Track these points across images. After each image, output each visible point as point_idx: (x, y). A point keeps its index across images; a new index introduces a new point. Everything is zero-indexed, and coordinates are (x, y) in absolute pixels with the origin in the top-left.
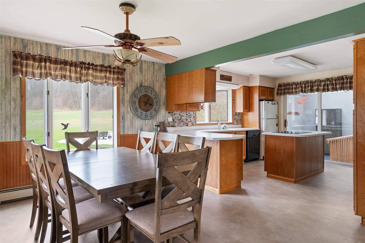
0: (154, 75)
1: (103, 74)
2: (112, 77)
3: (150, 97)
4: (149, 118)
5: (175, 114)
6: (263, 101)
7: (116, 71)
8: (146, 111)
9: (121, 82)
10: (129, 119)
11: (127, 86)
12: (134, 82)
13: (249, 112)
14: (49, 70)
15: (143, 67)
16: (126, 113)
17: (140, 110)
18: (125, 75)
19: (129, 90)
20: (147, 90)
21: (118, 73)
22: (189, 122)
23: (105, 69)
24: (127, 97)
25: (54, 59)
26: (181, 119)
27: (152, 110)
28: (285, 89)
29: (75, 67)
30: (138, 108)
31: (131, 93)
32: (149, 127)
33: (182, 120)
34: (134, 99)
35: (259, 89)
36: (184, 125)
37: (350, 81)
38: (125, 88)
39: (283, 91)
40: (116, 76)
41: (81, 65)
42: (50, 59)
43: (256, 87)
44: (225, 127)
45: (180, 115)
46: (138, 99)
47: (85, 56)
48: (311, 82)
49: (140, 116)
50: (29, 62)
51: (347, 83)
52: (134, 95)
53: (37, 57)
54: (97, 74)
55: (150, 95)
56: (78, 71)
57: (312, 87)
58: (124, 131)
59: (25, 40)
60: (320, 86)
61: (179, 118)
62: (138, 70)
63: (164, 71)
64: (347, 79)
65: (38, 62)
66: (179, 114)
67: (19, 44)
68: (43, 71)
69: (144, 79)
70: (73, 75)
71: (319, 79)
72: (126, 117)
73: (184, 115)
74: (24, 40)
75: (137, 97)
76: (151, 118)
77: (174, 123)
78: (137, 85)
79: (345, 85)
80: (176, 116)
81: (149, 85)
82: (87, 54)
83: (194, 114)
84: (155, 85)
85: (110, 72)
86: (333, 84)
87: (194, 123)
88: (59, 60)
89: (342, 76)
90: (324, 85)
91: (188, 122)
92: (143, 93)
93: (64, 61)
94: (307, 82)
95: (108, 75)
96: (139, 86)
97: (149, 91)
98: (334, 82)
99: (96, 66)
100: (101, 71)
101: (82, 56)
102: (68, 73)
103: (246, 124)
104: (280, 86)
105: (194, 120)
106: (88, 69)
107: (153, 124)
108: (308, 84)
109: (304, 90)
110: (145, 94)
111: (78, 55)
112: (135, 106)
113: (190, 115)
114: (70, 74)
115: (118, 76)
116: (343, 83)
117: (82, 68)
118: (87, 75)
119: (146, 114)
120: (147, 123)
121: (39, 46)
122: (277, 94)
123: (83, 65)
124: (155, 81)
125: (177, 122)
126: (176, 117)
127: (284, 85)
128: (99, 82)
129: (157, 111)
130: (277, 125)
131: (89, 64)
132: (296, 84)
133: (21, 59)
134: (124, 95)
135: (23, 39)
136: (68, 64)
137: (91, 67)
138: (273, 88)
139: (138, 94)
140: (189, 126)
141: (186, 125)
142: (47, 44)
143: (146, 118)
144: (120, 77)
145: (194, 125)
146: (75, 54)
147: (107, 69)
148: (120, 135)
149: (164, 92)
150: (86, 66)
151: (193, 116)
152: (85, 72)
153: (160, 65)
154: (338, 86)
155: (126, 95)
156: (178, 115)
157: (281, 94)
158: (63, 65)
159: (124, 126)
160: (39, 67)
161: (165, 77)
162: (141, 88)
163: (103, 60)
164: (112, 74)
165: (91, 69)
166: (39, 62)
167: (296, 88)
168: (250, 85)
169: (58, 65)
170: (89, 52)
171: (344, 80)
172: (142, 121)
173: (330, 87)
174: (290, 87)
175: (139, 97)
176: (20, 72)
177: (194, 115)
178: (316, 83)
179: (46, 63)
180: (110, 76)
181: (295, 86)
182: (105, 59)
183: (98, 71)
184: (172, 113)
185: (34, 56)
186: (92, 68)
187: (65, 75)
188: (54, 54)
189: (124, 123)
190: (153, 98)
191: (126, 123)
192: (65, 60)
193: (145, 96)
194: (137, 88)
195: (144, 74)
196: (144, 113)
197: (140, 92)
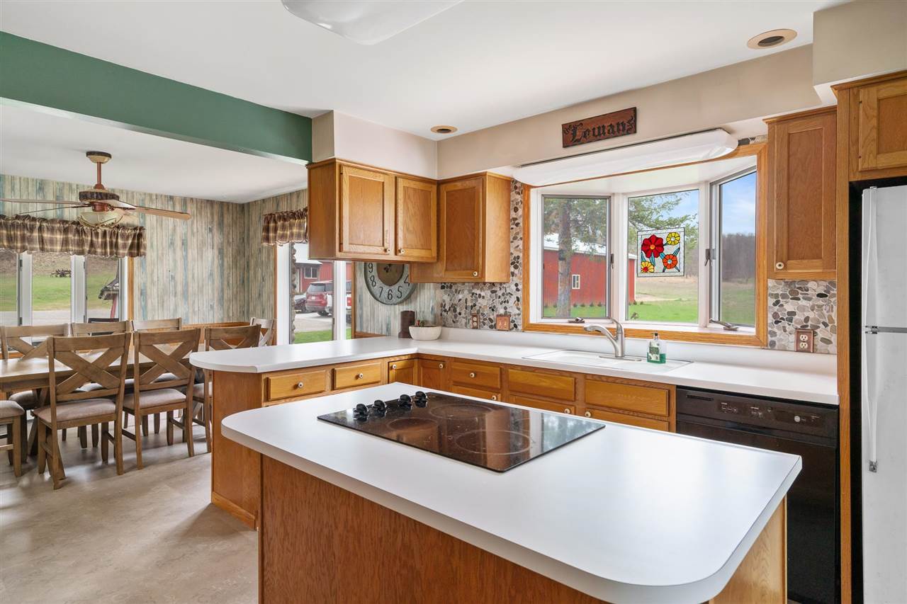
4: (395, 300)
5: (457, 292)
8: (390, 285)
16: (364, 289)
17: (379, 283)
22: (501, 315)
26: (475, 305)
30: (376, 279)
33: (477, 308)
36: (484, 324)
44: (653, 350)
45: (473, 294)
49: (378, 294)
61: (470, 304)
66: (469, 292)
72: (364, 297)
73: (483, 294)
76: (400, 300)
77: (456, 317)
80: (460, 296)
83: (518, 290)
87: (519, 322)
91: (498, 316)
105: (518, 312)
112: (371, 275)
113: (503, 294)
119: (390, 292)
120: (397, 312)
125: (463, 315)
126: (460, 300)
140: (498, 328)
141: (491, 327)
143: (390, 300)
145: (520, 328)
151: (513, 299)
156: (466, 293)
159: (361, 316)
172: (388, 307)
177: (520, 294)
184: (451, 287)
191: (365, 309)
196: (386, 289)
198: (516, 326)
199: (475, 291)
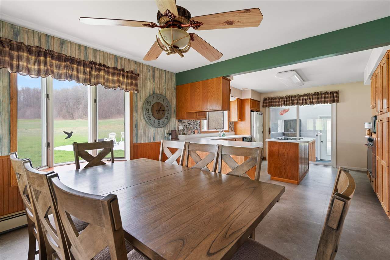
0: (166, 84)
1: (116, 78)
2: (125, 82)
3: (162, 105)
4: (161, 126)
5: (184, 123)
6: (254, 112)
7: (130, 75)
8: (159, 119)
9: (135, 88)
10: (142, 128)
11: (140, 93)
12: (147, 89)
13: (241, 121)
14: (50, 67)
15: (156, 74)
16: (139, 121)
17: (153, 118)
18: (139, 81)
19: (142, 97)
20: (159, 97)
21: (132, 78)
23: (118, 72)
24: (140, 104)
25: (57, 54)
26: (189, 127)
27: (164, 119)
28: (269, 102)
29: (83, 67)
30: (151, 116)
31: (144, 100)
32: (161, 135)
34: (147, 107)
35: (251, 101)
36: (192, 133)
37: (324, 96)
38: (138, 94)
39: (268, 104)
40: (129, 81)
41: (91, 65)
42: (52, 53)
43: (248, 100)
44: (224, 134)
46: (151, 106)
47: (95, 56)
48: (292, 97)
49: (153, 123)
50: (23, 54)
51: (321, 98)
52: (147, 102)
53: (34, 48)
54: (109, 77)
55: (162, 103)
56: (87, 72)
57: (293, 100)
58: (137, 140)
59: (17, 26)
60: (300, 100)
61: (187, 127)
62: (151, 77)
63: (175, 80)
64: (322, 95)
65: (35, 56)
66: (188, 123)
67: (7, 30)
68: (42, 67)
69: (156, 86)
70: (81, 76)
71: (298, 95)
72: (139, 125)
73: (191, 123)
74: (15, 25)
75: (150, 104)
76: (163, 126)
77: (183, 131)
78: (150, 93)
79: (320, 100)
80: (185, 124)
81: (160, 93)
82: (97, 53)
83: (199, 122)
84: (166, 93)
85: (123, 76)
86: (310, 99)
87: (200, 131)
88: (63, 56)
89: (318, 92)
90: (303, 100)
91: (195, 130)
92: (156, 101)
93: (69, 58)
94: (289, 97)
95: (121, 79)
96: (151, 93)
97: (162, 99)
98: (311, 97)
99: (108, 68)
100: (113, 74)
101: (91, 55)
102: (75, 73)
103: (238, 132)
104: (265, 99)
105: (199, 128)
106: (99, 71)
107: (165, 132)
108: (290, 98)
109: (286, 103)
110: (158, 101)
111: (87, 54)
112: (148, 114)
113: (196, 124)
114: (77, 74)
115: (132, 81)
116: (318, 98)
117: (92, 68)
118: (98, 76)
119: (159, 122)
120: (159, 131)
121: (36, 36)
122: (263, 106)
123: (94, 65)
124: (166, 90)
125: (185, 130)
126: (185, 126)
127: (269, 99)
128: (111, 86)
129: (169, 119)
130: (263, 132)
131: (100, 64)
132: (279, 98)
133: (11, 49)
134: (137, 102)
135: (13, 25)
136: (75, 63)
137: (103, 68)
138: (259, 102)
139: (151, 102)
140: (195, 133)
141: (193, 133)
142: (47, 36)
143: (159, 126)
144: (133, 82)
145: (200, 133)
146: (83, 51)
147: (120, 72)
148: (133, 144)
149: (174, 101)
150: (97, 66)
151: (198, 125)
152: (96, 73)
153: (171, 74)
154: (314, 101)
155: (139, 102)
156: (186, 123)
157: (266, 106)
158: (68, 63)
159: (137, 135)
160: (37, 62)
161: (175, 86)
162: (154, 95)
163: (115, 63)
164: (126, 78)
165: (102, 71)
166: (37, 55)
167: (279, 102)
168: (242, 98)
169: (62, 62)
170: (100, 52)
171: (319, 95)
172: (154, 129)
173: (308, 101)
174: (274, 101)
175: (152, 104)
176: (8, 65)
178: (296, 98)
179: (46, 57)
180: (123, 80)
181: (278, 100)
182: (117, 61)
183: (111, 74)
184: (182, 121)
185: (29, 47)
186: (104, 70)
187: (72, 74)
188: (56, 49)
189: (137, 131)
190: (165, 106)
191: (139, 131)
192: (71, 57)
193: (158, 103)
194: (150, 95)
195: (156, 82)
196: (157, 121)
197: (153, 99)
198: (199, 132)
199: (189, 123)
